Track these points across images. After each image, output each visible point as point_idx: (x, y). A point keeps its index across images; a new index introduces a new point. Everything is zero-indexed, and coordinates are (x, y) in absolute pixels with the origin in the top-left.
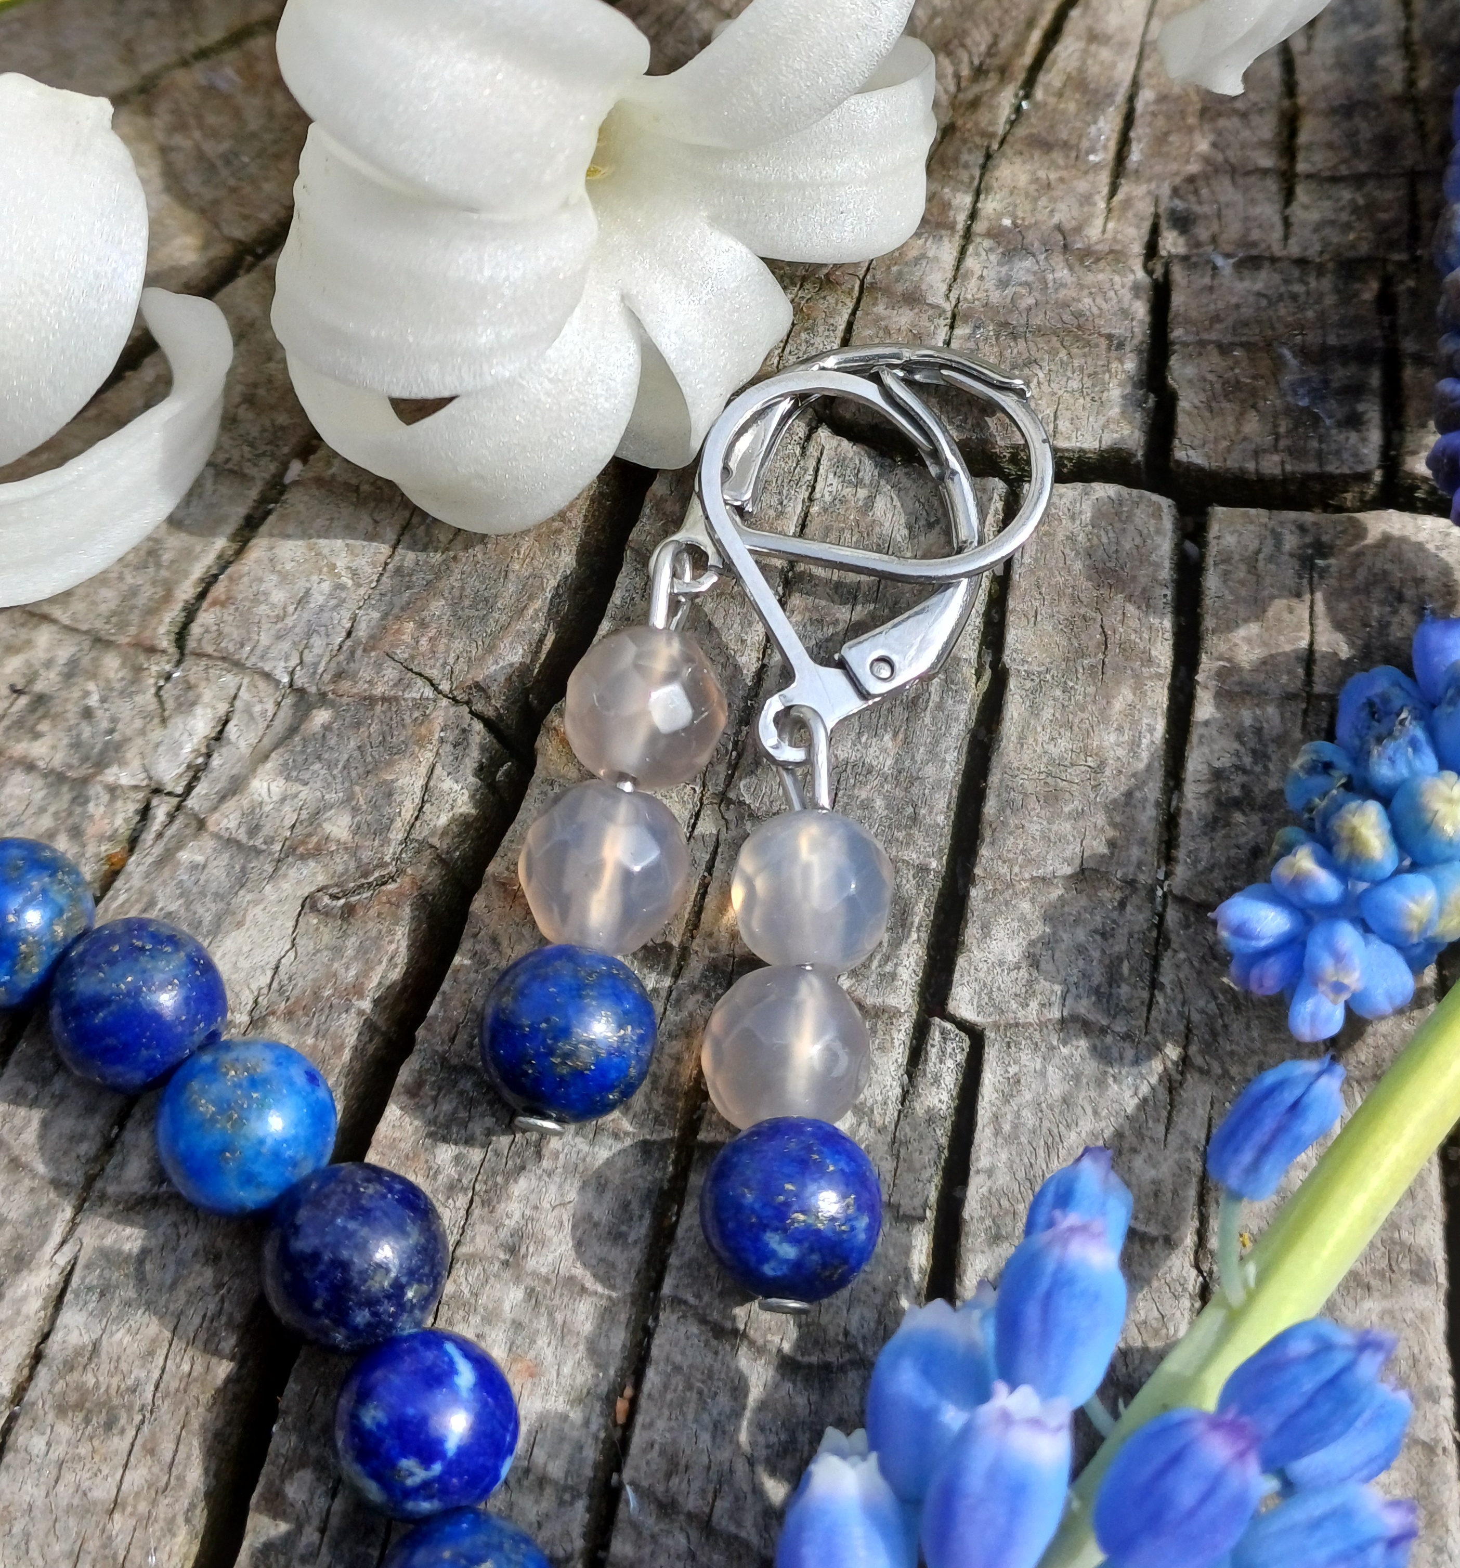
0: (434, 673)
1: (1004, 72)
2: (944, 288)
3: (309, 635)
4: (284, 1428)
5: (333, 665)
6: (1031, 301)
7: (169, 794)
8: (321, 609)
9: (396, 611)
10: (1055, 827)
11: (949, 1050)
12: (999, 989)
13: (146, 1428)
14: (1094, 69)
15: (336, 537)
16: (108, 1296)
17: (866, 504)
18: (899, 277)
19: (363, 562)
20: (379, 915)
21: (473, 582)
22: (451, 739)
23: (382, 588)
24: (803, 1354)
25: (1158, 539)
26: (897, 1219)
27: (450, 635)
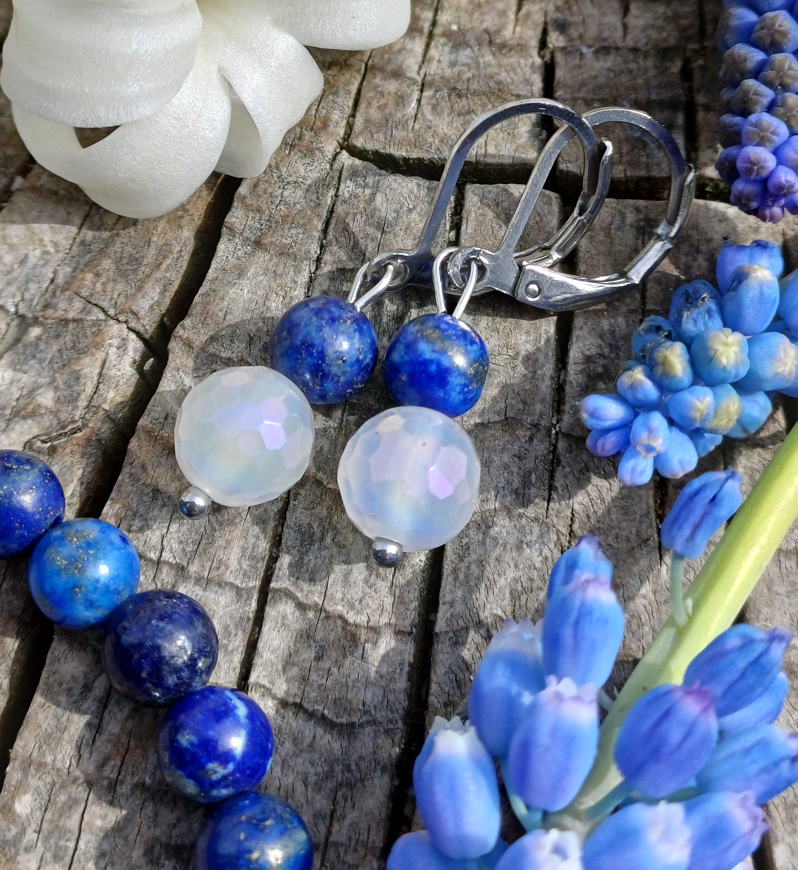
0: (105, 305)
2: (416, 68)
3: (27, 282)
4: (14, 769)
5: (42, 300)
6: (470, 75)
8: (35, 267)
9: (81, 266)
10: (489, 393)
15: (44, 222)
17: (370, 198)
18: (389, 61)
19: (61, 237)
20: (72, 451)
21: (129, 249)
22: (116, 344)
23: (73, 253)
24: (337, 717)
25: (549, 217)
26: (395, 633)
27: (115, 281)
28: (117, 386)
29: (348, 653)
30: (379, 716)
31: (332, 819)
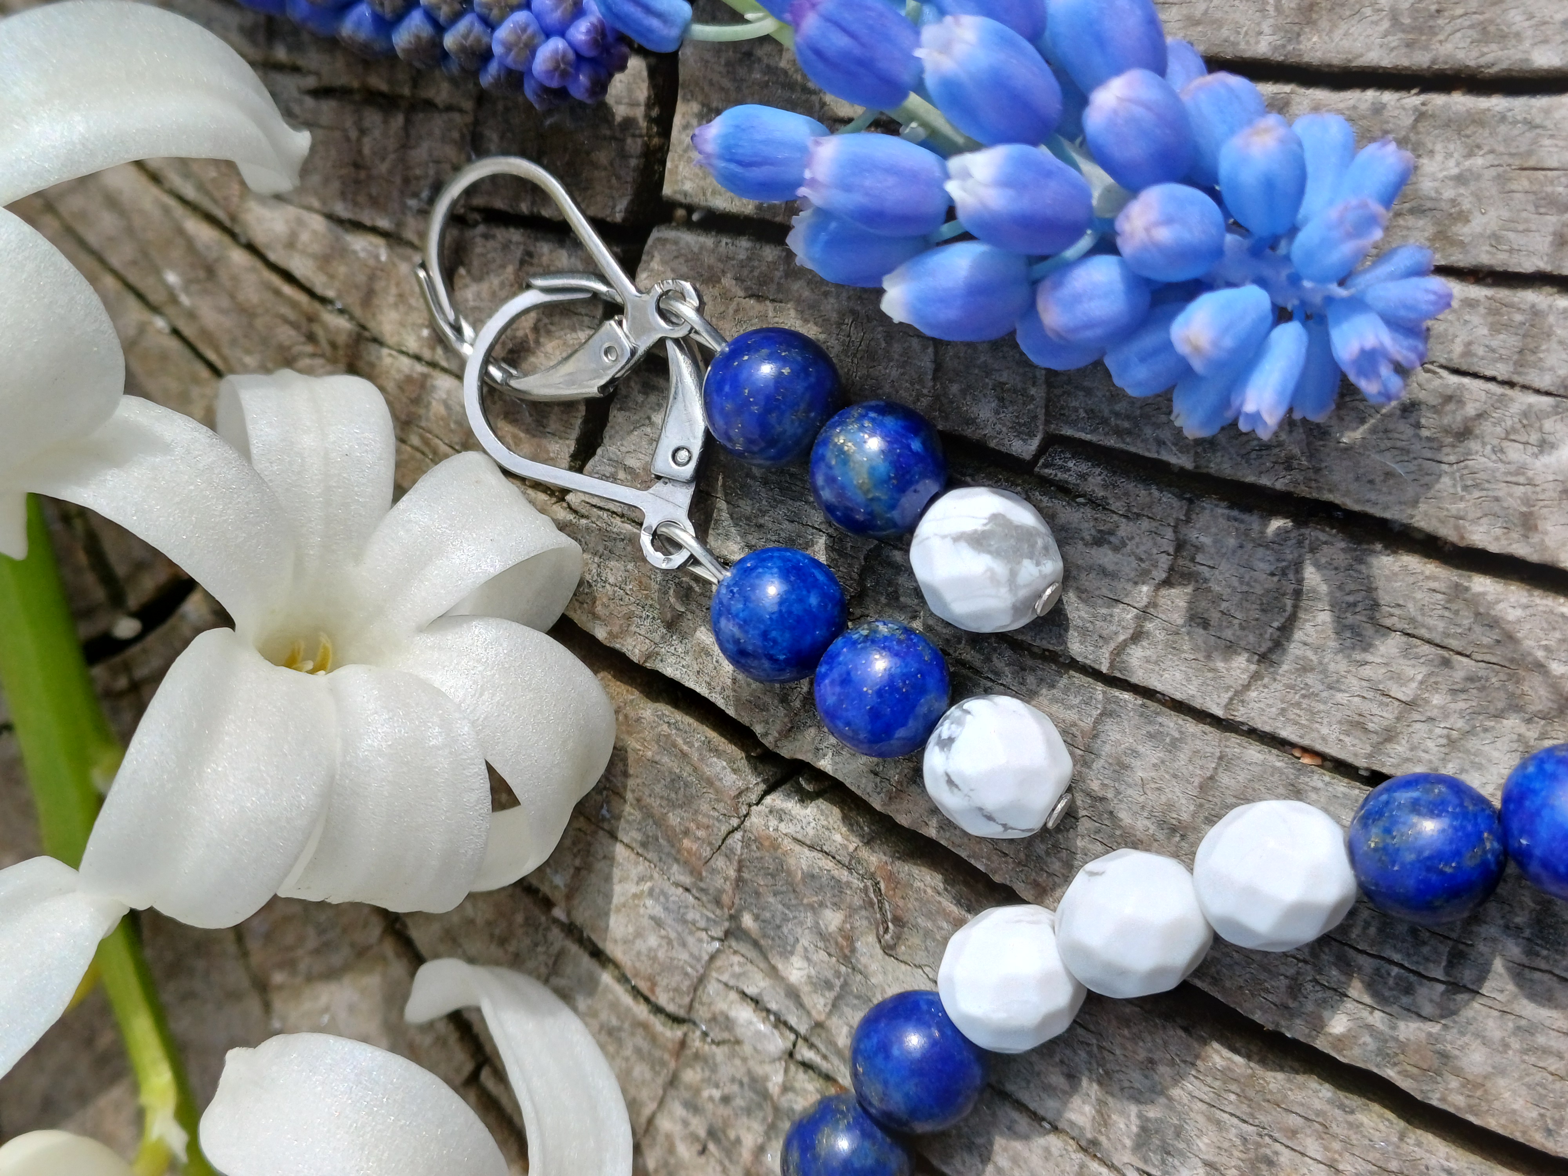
0: (724, 829)
1: (311, 319)
3: (684, 922)
4: (1288, 1028)
5: (709, 906)
7: (794, 1045)
8: (666, 909)
9: (673, 852)
10: (896, 356)
11: (1060, 462)
12: (1017, 417)
13: (1276, 1135)
14: (316, 248)
15: (612, 890)
16: (1171, 1149)
17: (630, 473)
19: (634, 872)
20: (903, 898)
21: (658, 788)
22: (776, 823)
23: (656, 859)
24: (1285, 611)
25: (682, 244)
26: (1188, 521)
27: (696, 812)
28: (828, 829)
29: (1205, 586)
30: (1290, 557)
31: (1414, 636)
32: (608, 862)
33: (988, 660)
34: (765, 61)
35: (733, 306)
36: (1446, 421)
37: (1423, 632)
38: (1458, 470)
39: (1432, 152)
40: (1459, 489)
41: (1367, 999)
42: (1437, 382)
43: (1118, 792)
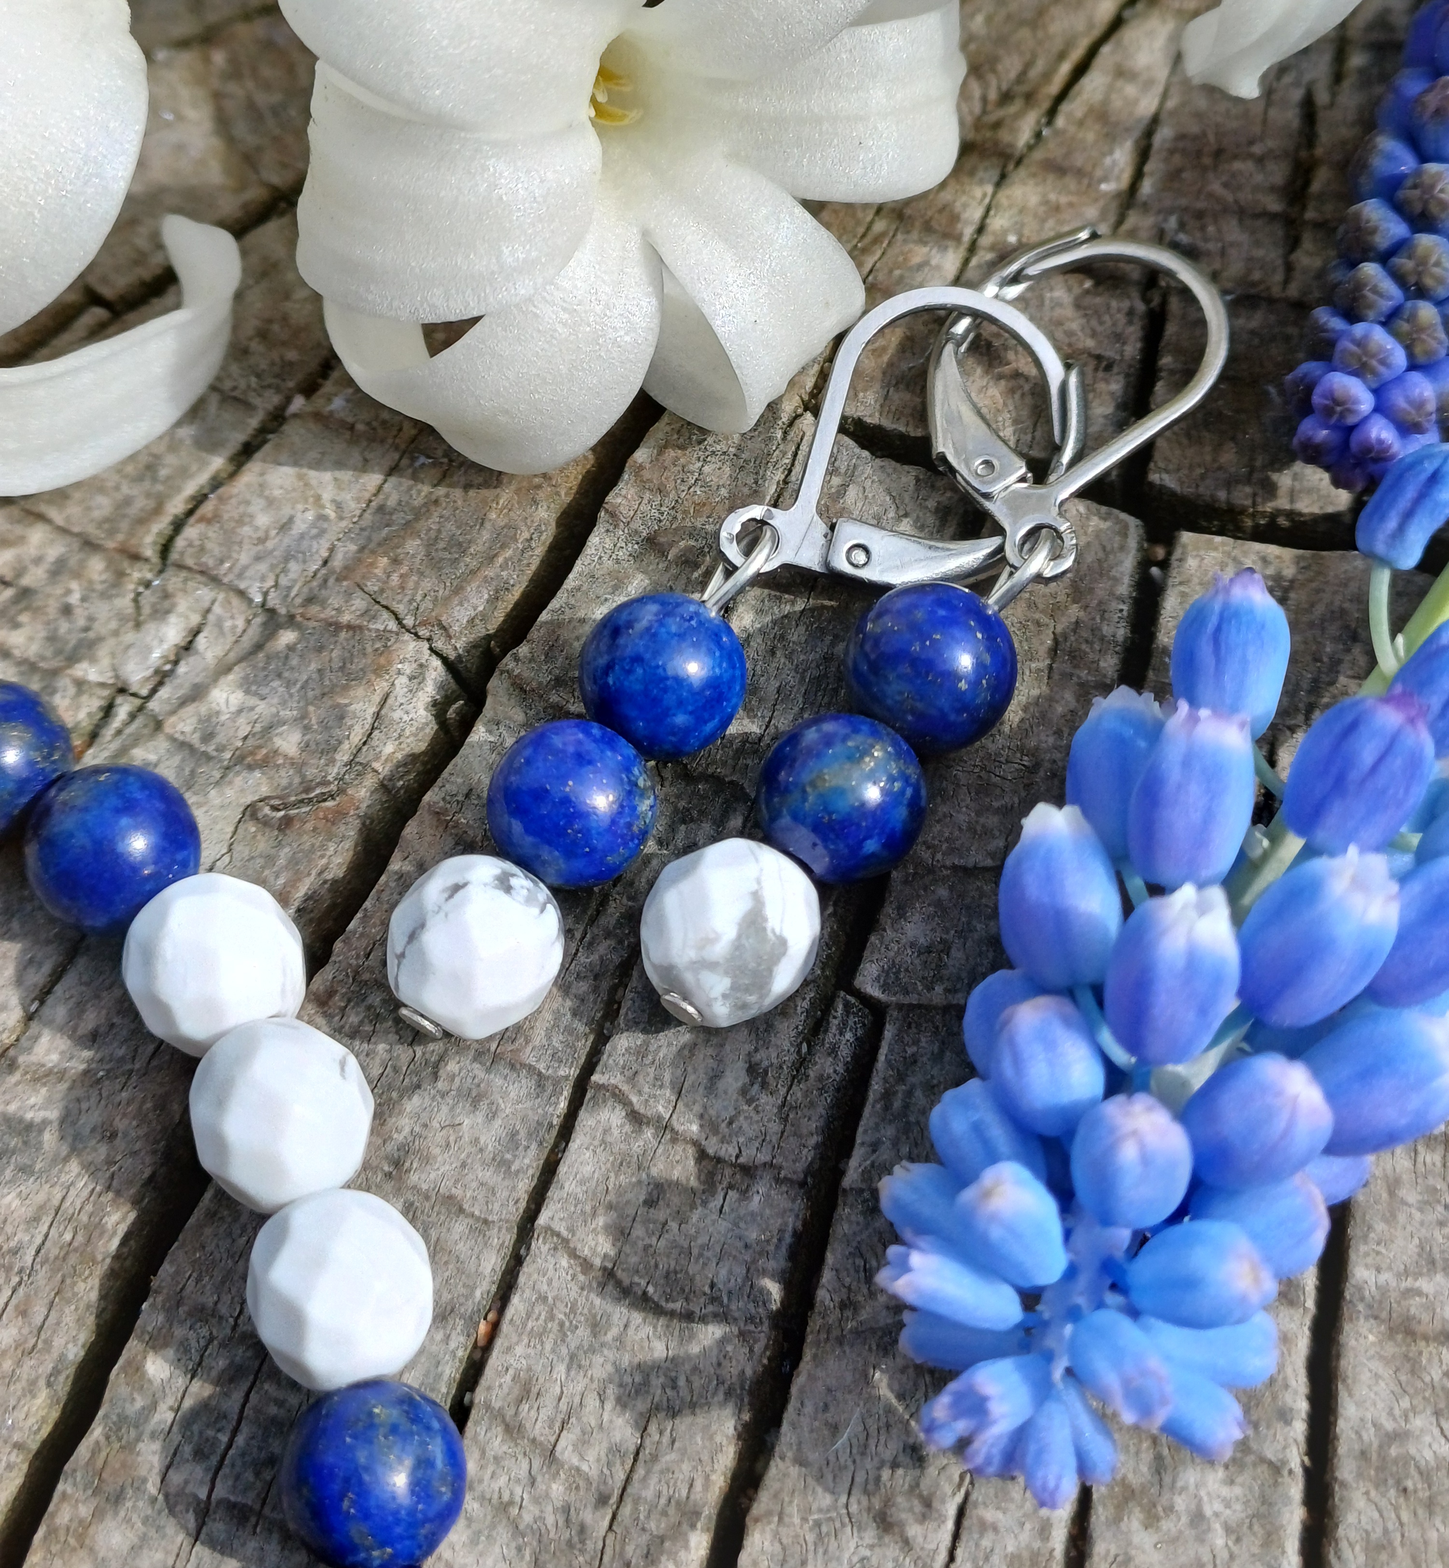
0: (401, 609)
1: (1029, 98)
3: (287, 559)
4: (153, 1306)
5: (306, 590)
7: (134, 695)
8: (302, 536)
9: (373, 545)
10: (982, 820)
11: (851, 1023)
12: (907, 970)
13: (21, 1291)
14: (1117, 103)
15: (326, 470)
17: (838, 492)
18: (900, 280)
19: (349, 497)
20: (315, 829)
21: (450, 526)
22: (408, 672)
23: (364, 523)
24: (667, 1300)
25: (1121, 556)
26: (778, 1180)
27: (421, 574)
28: (400, 736)
29: (698, 1202)
30: (733, 1307)
31: (635, 1460)
32: (360, 465)
33: (608, 935)
34: (1348, 658)
35: (1044, 619)
36: (900, 1499)
37: (640, 1471)
38: (840, 1516)
39: (1231, 1482)
40: (816, 1517)
41: (188, 1403)
42: (948, 1489)
43: (443, 1095)
